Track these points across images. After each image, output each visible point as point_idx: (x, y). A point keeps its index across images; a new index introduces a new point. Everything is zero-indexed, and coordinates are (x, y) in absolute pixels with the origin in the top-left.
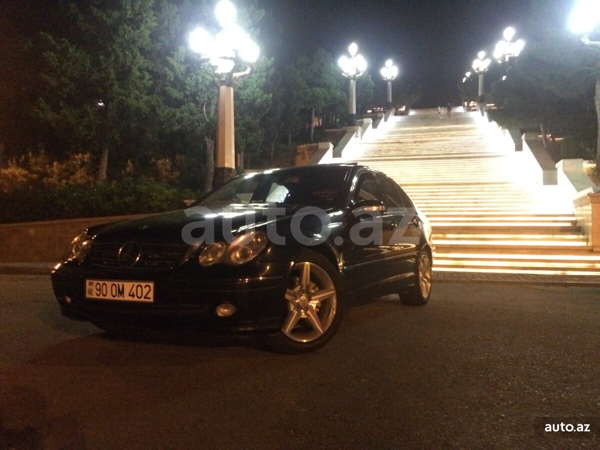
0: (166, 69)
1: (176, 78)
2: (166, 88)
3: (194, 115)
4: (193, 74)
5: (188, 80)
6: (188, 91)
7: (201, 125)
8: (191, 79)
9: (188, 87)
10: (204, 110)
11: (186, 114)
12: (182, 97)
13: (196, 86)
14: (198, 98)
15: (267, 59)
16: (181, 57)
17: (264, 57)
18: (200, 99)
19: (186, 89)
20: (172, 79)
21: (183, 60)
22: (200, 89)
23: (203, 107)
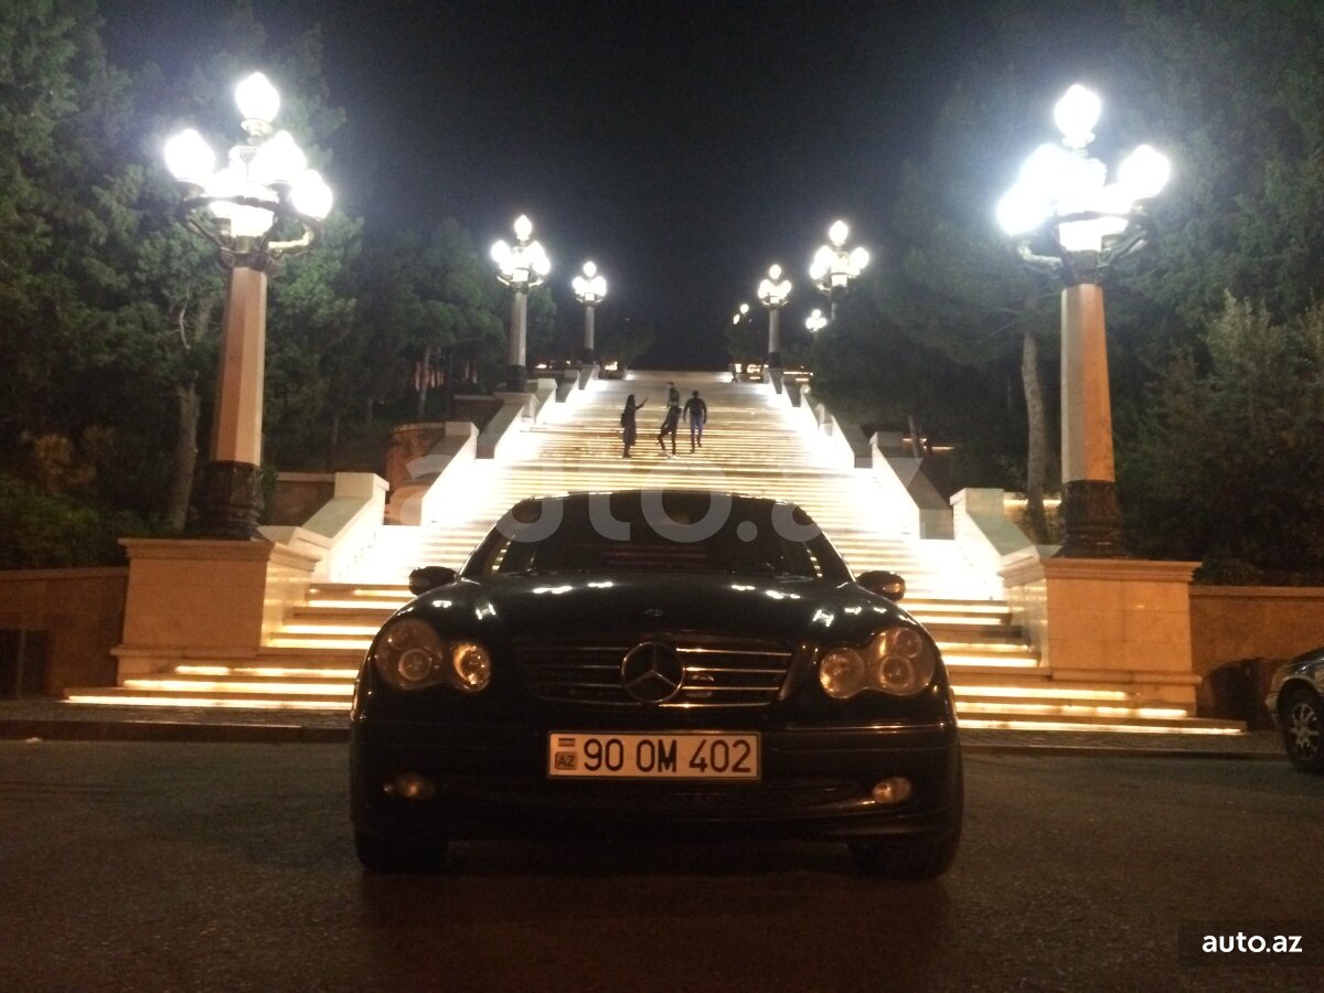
0: (90, 215)
1: (113, 239)
2: (84, 261)
3: (153, 331)
4: (158, 233)
5: (145, 247)
6: (141, 271)
7: (169, 355)
8: (152, 245)
9: (141, 263)
10: (181, 322)
11: (131, 327)
12: (124, 286)
13: (166, 261)
14: (165, 292)
15: (346, 219)
16: (130, 190)
17: (339, 213)
18: (172, 294)
19: (137, 268)
20: (102, 240)
21: (134, 198)
22: (174, 271)
23: (178, 315)
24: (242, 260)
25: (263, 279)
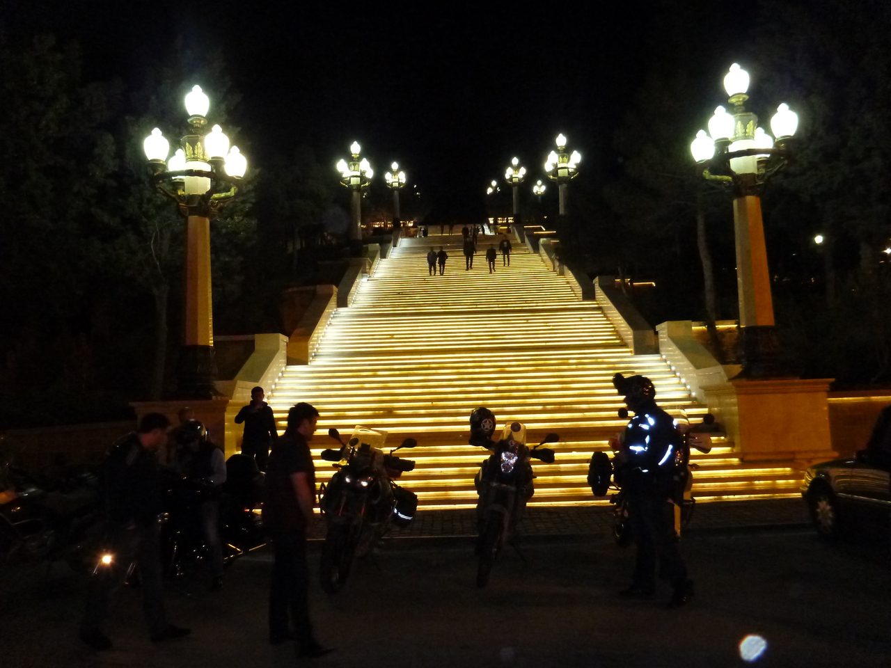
10: (152, 246)
18: (145, 229)
23: (150, 242)
24: (194, 211)
25: (208, 221)
